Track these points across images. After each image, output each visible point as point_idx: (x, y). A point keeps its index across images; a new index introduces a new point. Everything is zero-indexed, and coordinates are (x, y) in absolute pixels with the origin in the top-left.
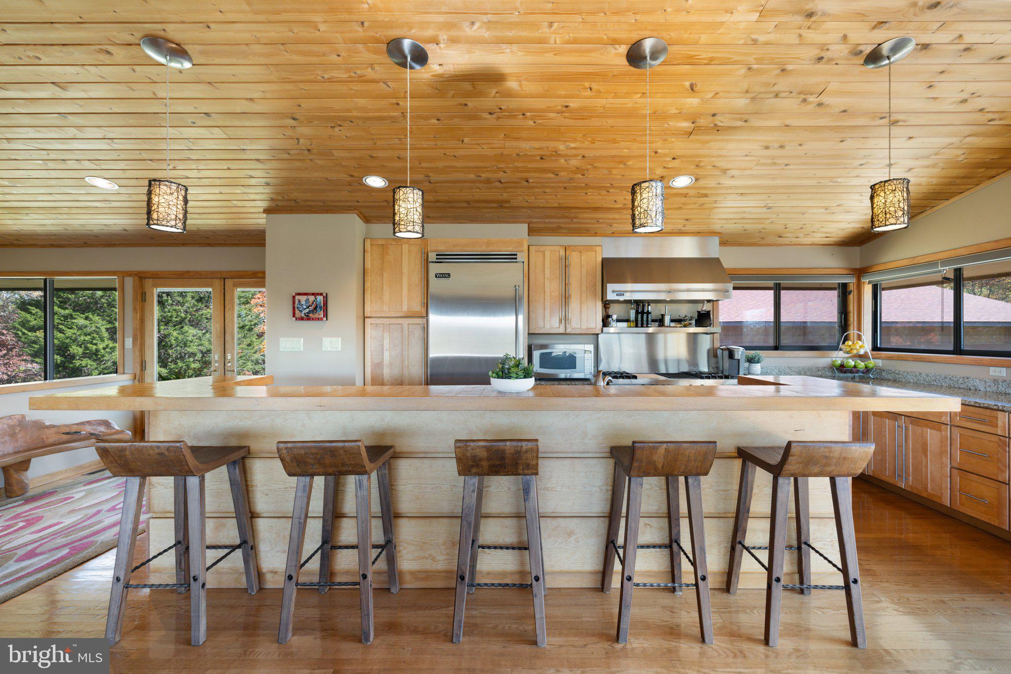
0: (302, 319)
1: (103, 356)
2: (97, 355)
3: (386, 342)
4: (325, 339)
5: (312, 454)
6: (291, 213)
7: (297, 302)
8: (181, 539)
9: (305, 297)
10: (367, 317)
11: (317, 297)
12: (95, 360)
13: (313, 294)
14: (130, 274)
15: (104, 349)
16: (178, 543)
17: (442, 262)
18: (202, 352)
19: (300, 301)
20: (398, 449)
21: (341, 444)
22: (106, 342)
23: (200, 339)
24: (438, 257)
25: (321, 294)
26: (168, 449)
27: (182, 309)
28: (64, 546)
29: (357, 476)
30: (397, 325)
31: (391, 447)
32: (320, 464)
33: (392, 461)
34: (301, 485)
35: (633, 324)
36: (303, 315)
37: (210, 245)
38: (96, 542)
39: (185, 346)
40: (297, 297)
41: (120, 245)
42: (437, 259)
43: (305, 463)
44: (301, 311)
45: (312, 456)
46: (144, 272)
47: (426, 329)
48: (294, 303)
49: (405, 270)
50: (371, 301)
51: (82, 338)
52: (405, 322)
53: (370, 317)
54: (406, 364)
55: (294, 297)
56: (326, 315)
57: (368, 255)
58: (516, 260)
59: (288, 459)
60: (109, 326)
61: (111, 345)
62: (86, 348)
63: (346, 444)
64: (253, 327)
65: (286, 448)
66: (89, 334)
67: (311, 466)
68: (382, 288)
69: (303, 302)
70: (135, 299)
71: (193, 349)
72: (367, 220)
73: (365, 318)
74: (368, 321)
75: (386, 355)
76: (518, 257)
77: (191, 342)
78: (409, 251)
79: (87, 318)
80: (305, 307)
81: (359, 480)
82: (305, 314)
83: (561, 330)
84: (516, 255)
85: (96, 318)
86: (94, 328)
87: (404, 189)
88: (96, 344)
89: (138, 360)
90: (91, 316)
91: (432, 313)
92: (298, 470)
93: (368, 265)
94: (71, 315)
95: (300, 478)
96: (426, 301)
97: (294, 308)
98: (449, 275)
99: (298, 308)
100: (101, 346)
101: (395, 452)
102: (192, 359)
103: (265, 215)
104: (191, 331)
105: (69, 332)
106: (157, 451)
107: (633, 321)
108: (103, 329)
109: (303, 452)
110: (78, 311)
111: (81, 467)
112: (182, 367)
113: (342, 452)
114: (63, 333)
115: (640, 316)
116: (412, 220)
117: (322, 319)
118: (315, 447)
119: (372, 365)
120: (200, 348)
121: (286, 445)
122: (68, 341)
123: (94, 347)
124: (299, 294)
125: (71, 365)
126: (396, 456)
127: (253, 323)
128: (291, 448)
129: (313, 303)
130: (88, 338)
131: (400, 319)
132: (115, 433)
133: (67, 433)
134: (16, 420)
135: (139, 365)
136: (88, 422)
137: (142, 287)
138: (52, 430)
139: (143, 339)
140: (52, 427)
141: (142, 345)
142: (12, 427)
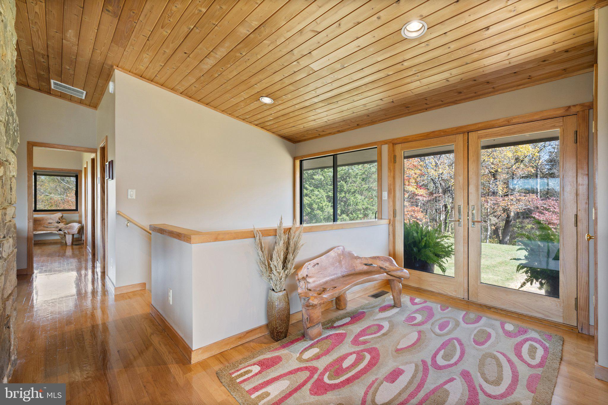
12: (321, 211)
14: (385, 142)
15: (325, 206)
18: (363, 209)
22: (326, 202)
23: (363, 201)
27: (355, 185)
39: (357, 205)
51: (317, 200)
60: (326, 195)
61: (327, 204)
62: (319, 205)
66: (319, 199)
70: (389, 162)
71: (360, 207)
77: (359, 203)
79: (318, 191)
85: (322, 191)
86: (321, 196)
88: (322, 203)
89: (391, 209)
90: (320, 190)
94: (313, 190)
100: (324, 204)
102: (359, 212)
104: (359, 197)
105: (313, 197)
108: (324, 196)
110: (315, 188)
112: (355, 217)
114: (311, 198)
120: (363, 206)
122: (312, 202)
123: (322, 205)
125: (313, 213)
130: (319, 200)
132: (397, 270)
133: (366, 265)
134: (340, 250)
135: (392, 213)
136: (378, 257)
137: (394, 151)
138: (359, 261)
139: (394, 191)
140: (358, 258)
141: (394, 197)
142: (339, 255)
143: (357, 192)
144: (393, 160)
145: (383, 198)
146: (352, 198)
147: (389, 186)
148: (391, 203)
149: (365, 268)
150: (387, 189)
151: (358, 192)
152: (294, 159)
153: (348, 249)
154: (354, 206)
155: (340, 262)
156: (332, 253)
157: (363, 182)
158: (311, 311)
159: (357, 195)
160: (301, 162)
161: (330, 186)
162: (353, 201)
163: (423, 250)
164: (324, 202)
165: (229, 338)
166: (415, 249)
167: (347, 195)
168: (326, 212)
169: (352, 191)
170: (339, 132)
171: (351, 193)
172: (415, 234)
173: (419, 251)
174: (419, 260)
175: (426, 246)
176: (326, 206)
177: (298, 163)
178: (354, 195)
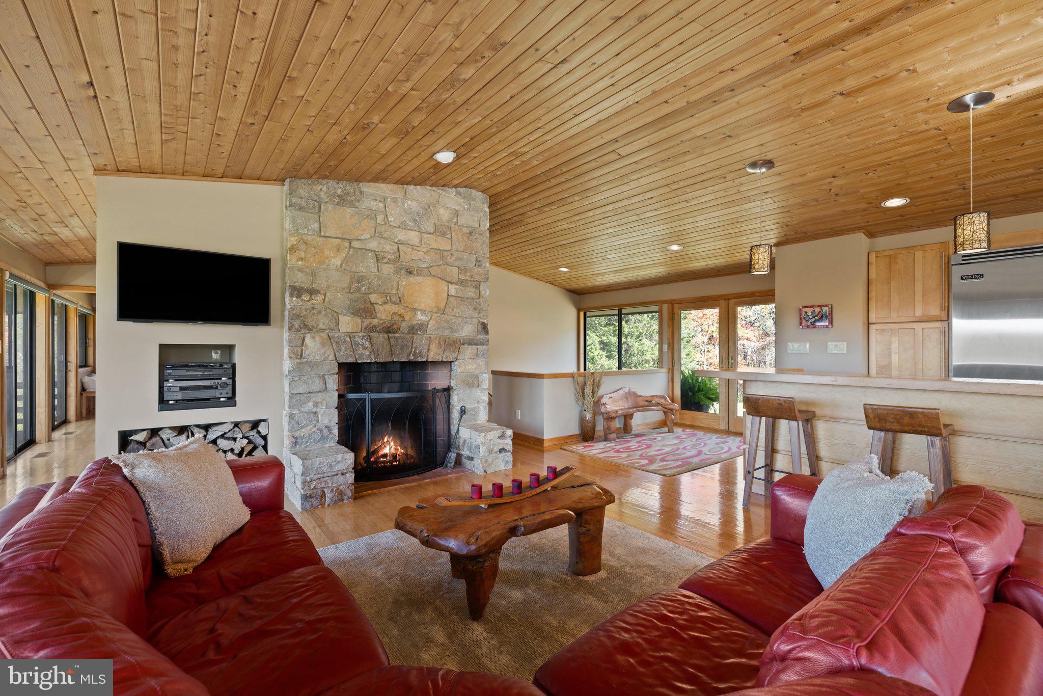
0: (808, 327)
1: (597, 361)
2: (593, 360)
3: (895, 346)
4: (831, 343)
5: (893, 414)
6: (798, 243)
7: (803, 313)
8: (769, 463)
9: (811, 309)
10: (872, 323)
11: (823, 308)
13: (818, 306)
14: (665, 301)
16: (766, 466)
17: (969, 263)
19: (806, 313)
20: (956, 428)
21: (920, 410)
24: (963, 258)
25: (826, 306)
26: (785, 401)
28: (679, 460)
29: (929, 437)
30: (909, 330)
31: (951, 425)
32: (899, 423)
33: (950, 437)
34: (876, 437)
36: (809, 323)
37: (718, 276)
38: (692, 463)
40: (804, 310)
41: (660, 283)
42: (963, 260)
43: (885, 421)
44: (807, 321)
45: (892, 416)
46: (675, 300)
47: (947, 333)
48: (801, 315)
49: (918, 274)
50: (877, 309)
52: (919, 327)
53: (874, 323)
54: (920, 367)
55: (801, 310)
56: (831, 323)
57: (873, 269)
59: (872, 416)
61: (601, 353)
63: (925, 410)
64: (691, 339)
65: (872, 408)
67: (890, 424)
68: (890, 296)
69: (810, 314)
72: (871, 235)
73: (869, 324)
74: (873, 327)
75: (895, 358)
78: (924, 257)
80: (811, 317)
81: (932, 441)
82: (811, 323)
86: (591, 341)
87: (969, 216)
89: (671, 360)
91: (957, 317)
92: (878, 425)
93: (873, 275)
95: (875, 431)
96: (947, 304)
97: (801, 319)
98: (981, 275)
99: (804, 318)
100: (596, 354)
101: (954, 431)
106: (778, 402)
109: (885, 412)
111: (648, 424)
113: (920, 416)
116: (979, 239)
117: (827, 326)
118: (896, 410)
119: (877, 367)
120: (653, 356)
121: (871, 406)
124: (805, 307)
126: (955, 433)
127: (691, 336)
128: (875, 409)
129: (819, 314)
131: (912, 324)
132: (670, 405)
133: (647, 401)
134: (626, 390)
135: (671, 363)
136: (656, 396)
137: (673, 310)
138: (641, 398)
139: (673, 346)
140: (640, 396)
141: (673, 349)
142: (626, 393)
143: (643, 335)
144: (671, 318)
145: (664, 350)
146: (636, 345)
147: (669, 339)
148: (670, 355)
149: (646, 403)
150: (667, 342)
151: (645, 335)
152: (579, 311)
153: (633, 390)
154: (639, 356)
155: (627, 398)
156: (621, 392)
157: (652, 321)
158: (610, 423)
159: (644, 341)
160: (585, 314)
161: (605, 327)
162: (638, 349)
163: (697, 394)
164: (596, 350)
165: (560, 437)
166: (690, 393)
167: (629, 340)
168: (598, 364)
169: (636, 334)
170: (624, 289)
171: (634, 338)
172: (690, 381)
173: (694, 394)
174: (694, 402)
175: (699, 390)
176: (599, 357)
177: (582, 314)
178: (640, 340)
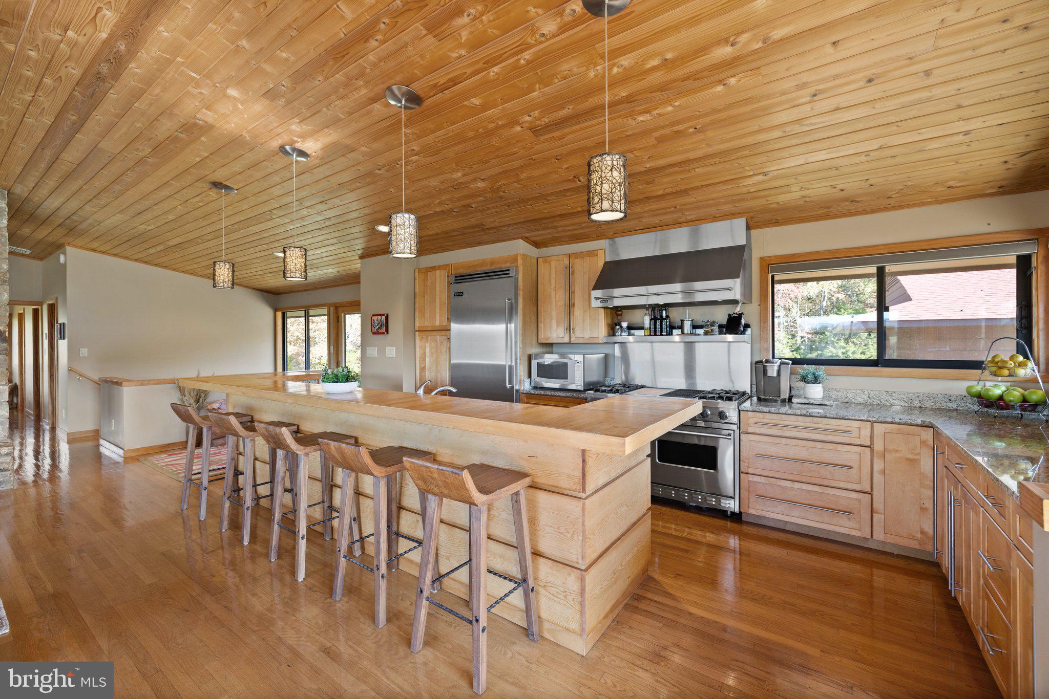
0: (374, 333)
3: (427, 350)
4: (388, 348)
9: (377, 318)
11: (382, 317)
13: (380, 315)
19: (375, 321)
25: (384, 315)
30: (432, 337)
35: (647, 332)
40: (373, 318)
44: (375, 328)
47: (449, 339)
48: (372, 323)
49: (438, 292)
50: (419, 318)
52: (438, 335)
53: (418, 331)
55: (371, 318)
56: (387, 331)
57: (417, 283)
58: (508, 275)
68: (424, 308)
73: (415, 331)
74: (418, 335)
76: (510, 272)
78: (440, 276)
80: (377, 325)
82: (376, 330)
83: (566, 340)
84: (509, 270)
93: (417, 290)
96: (449, 315)
97: (372, 327)
98: (462, 293)
103: (360, 260)
107: (647, 329)
115: (658, 322)
117: (383, 333)
124: (373, 315)
129: (381, 322)
137: (337, 313)
144: (336, 321)
145: (331, 352)
150: (333, 344)
152: (275, 311)
160: (282, 314)
177: (278, 314)
